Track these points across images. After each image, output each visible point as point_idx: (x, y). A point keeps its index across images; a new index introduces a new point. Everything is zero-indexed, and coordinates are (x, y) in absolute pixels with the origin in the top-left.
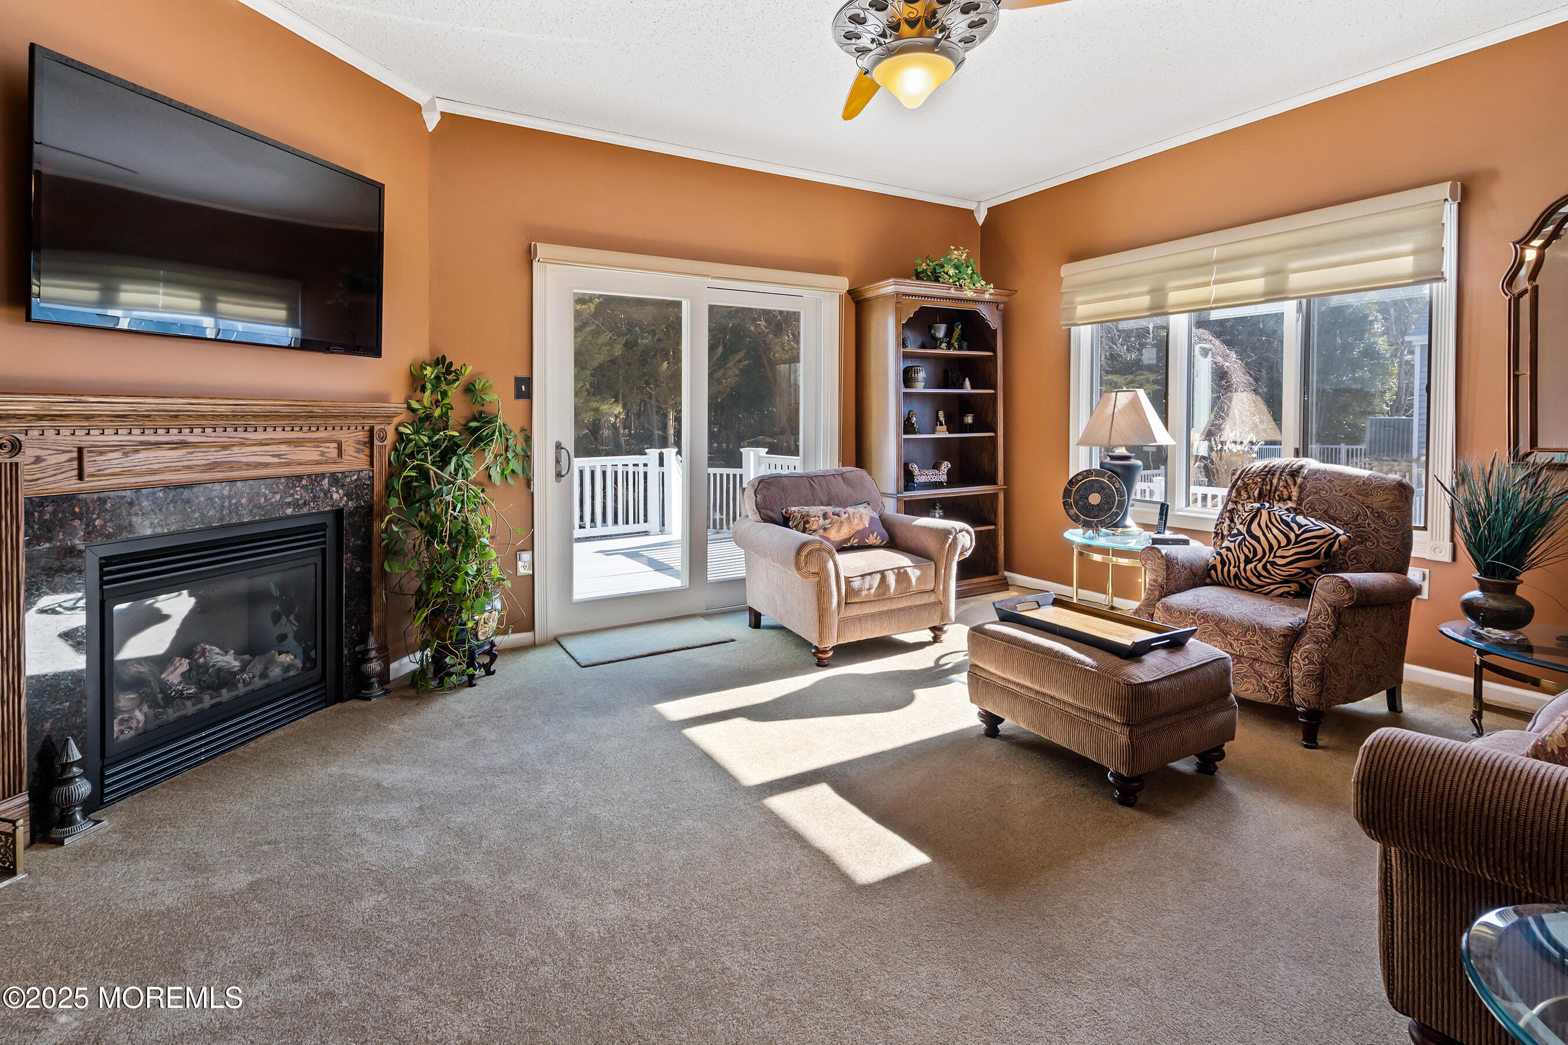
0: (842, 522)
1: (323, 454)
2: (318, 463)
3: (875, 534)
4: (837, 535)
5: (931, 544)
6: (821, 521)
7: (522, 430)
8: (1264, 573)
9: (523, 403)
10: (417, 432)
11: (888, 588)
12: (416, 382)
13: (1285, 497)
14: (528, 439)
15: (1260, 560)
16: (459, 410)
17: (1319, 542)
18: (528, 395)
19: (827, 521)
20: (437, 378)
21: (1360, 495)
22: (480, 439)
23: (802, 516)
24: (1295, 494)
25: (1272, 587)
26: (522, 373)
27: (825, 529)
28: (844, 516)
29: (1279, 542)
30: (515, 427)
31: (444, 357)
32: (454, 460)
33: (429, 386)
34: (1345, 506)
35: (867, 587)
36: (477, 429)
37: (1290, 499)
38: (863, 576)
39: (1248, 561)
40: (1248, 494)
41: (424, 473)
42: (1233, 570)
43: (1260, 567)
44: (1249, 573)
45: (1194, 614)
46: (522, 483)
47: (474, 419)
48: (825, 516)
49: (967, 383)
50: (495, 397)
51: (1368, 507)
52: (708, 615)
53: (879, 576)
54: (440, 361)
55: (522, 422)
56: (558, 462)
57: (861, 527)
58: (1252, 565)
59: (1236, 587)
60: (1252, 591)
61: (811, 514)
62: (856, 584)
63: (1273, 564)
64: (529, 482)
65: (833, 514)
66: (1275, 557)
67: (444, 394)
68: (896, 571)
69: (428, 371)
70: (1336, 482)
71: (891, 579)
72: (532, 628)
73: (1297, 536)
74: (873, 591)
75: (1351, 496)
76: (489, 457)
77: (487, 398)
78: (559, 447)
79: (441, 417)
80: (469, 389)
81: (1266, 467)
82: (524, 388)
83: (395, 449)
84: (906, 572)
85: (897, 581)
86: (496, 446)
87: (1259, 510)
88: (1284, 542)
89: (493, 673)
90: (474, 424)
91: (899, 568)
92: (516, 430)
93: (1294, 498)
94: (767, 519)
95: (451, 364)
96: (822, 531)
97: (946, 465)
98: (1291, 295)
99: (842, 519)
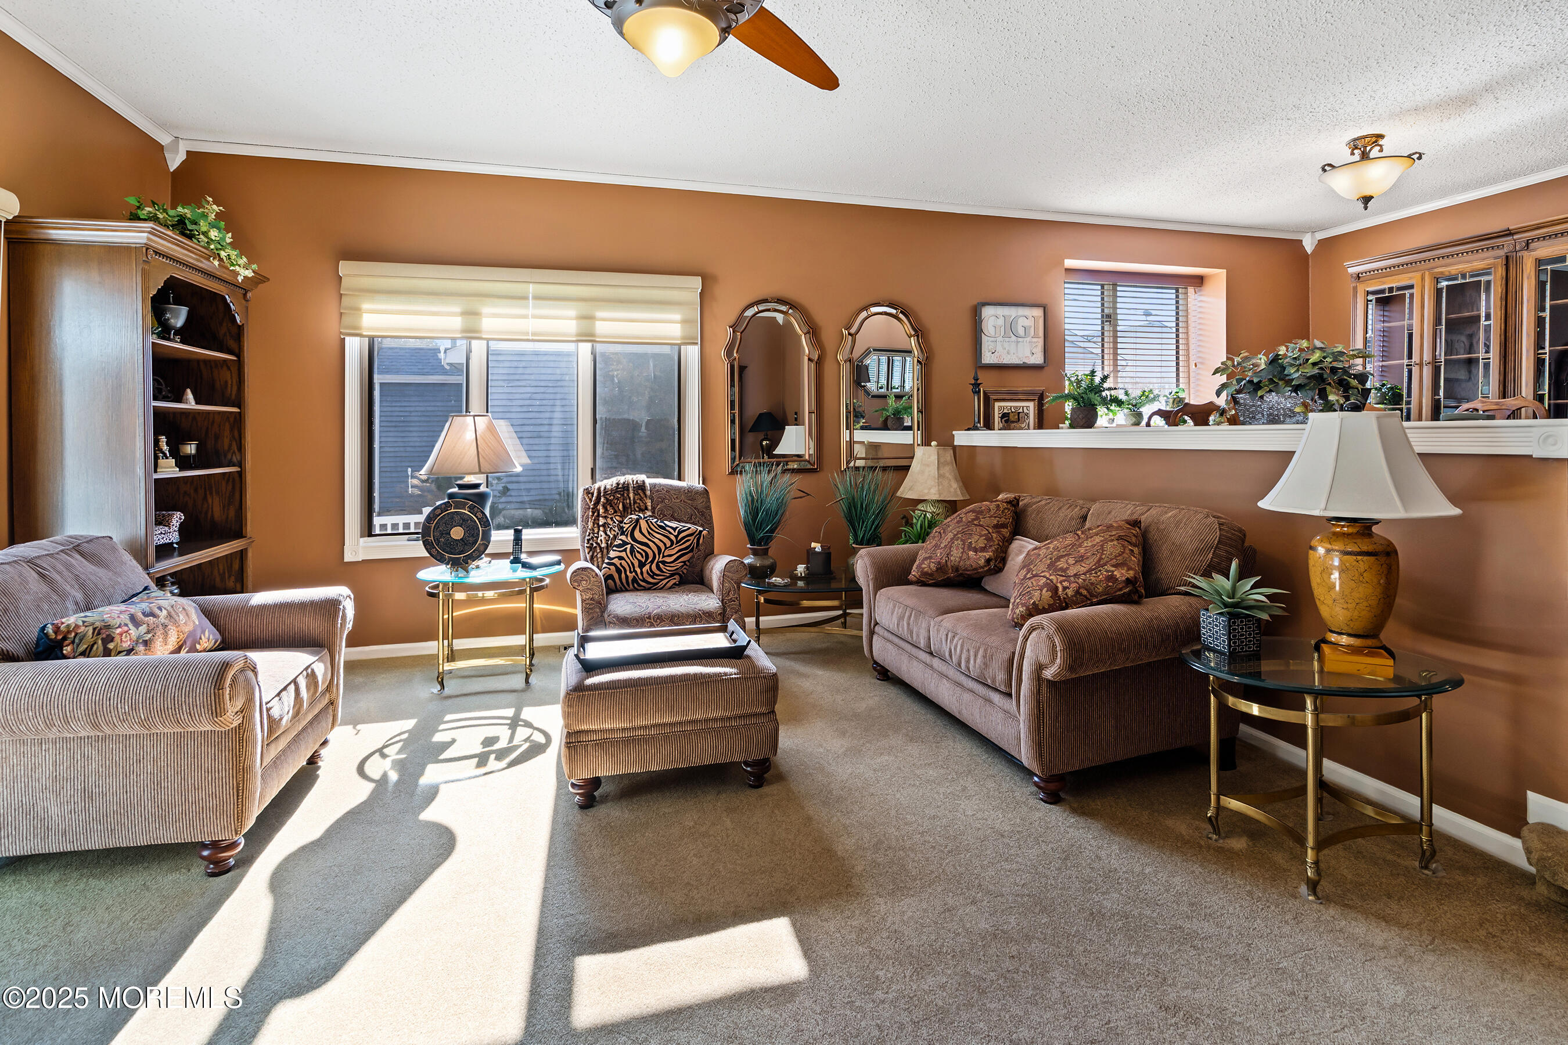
0: (160, 627)
3: (207, 633)
6: (134, 632)
8: (658, 572)
11: (302, 700)
13: (643, 508)
15: (652, 562)
17: (692, 538)
19: (143, 629)
21: (689, 500)
23: (98, 632)
24: (649, 504)
25: (664, 582)
27: (144, 644)
28: (157, 616)
29: (665, 544)
34: (683, 510)
35: (286, 709)
37: (646, 509)
38: (278, 694)
39: (642, 565)
40: (614, 509)
42: (631, 576)
43: (654, 566)
44: (645, 575)
45: (649, 618)
48: (134, 623)
49: (189, 395)
51: (695, 508)
53: (292, 687)
57: (191, 627)
58: (647, 567)
59: (635, 590)
60: (649, 589)
61: (112, 622)
62: (275, 708)
63: (664, 563)
65: (142, 616)
66: (664, 557)
68: (304, 674)
70: (672, 492)
71: (303, 686)
73: (676, 537)
74: (291, 708)
75: (684, 502)
81: (618, 484)
84: (312, 673)
85: (308, 687)
87: (637, 521)
88: (668, 544)
91: (305, 670)
93: (650, 508)
96: (140, 648)
97: (177, 518)
98: (598, 339)
99: (162, 620)
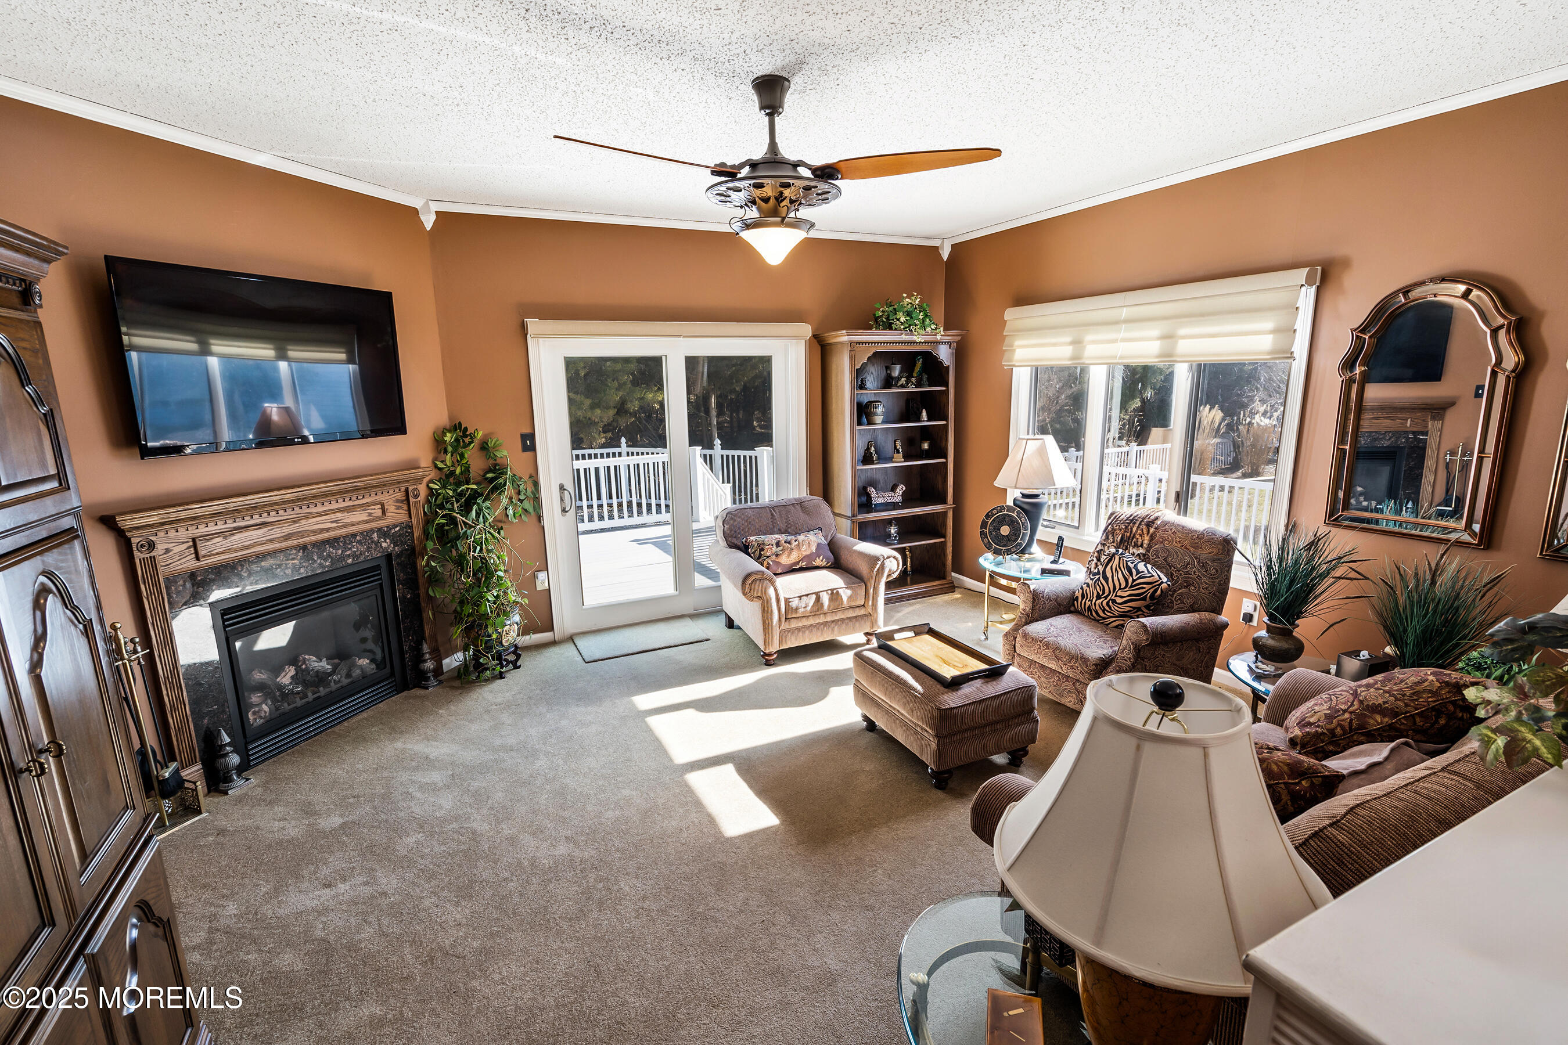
0: (792, 549)
1: (370, 514)
2: (367, 522)
3: (821, 558)
4: (786, 560)
5: (863, 568)
6: (774, 549)
7: (531, 477)
8: (1107, 608)
9: (529, 454)
10: (444, 487)
11: (822, 605)
12: (439, 445)
13: (1139, 544)
14: (536, 484)
15: (1106, 597)
16: (476, 462)
17: (1147, 587)
18: (532, 448)
19: (780, 548)
20: (457, 440)
21: (1192, 547)
22: (495, 489)
23: (759, 545)
24: (1146, 539)
25: (1112, 620)
26: (526, 430)
27: (777, 555)
28: (794, 544)
29: (1120, 585)
30: (524, 473)
31: (460, 424)
32: (475, 507)
33: (450, 449)
34: (1180, 555)
35: (803, 605)
36: (492, 480)
37: (1142, 546)
38: (800, 597)
39: (1099, 597)
40: (1114, 539)
41: (453, 521)
42: (1088, 603)
43: (1104, 603)
44: (1097, 607)
46: (534, 519)
47: (490, 471)
48: (778, 544)
49: (925, 416)
50: (505, 453)
51: (1196, 558)
52: (694, 616)
53: (814, 597)
54: (456, 427)
55: (531, 471)
56: (562, 500)
57: (808, 553)
58: (1100, 601)
59: (1088, 617)
61: (766, 542)
62: (794, 604)
63: (1114, 601)
64: (539, 518)
65: (785, 542)
66: (1116, 596)
67: (462, 456)
68: (830, 592)
69: (448, 438)
70: (1178, 534)
71: (825, 599)
72: (551, 628)
73: (1134, 581)
74: (809, 609)
75: (1186, 548)
76: (505, 501)
77: (498, 454)
78: (562, 488)
79: (462, 473)
80: (484, 447)
81: (1131, 515)
82: (528, 443)
83: (428, 502)
84: (838, 593)
85: (830, 600)
86: (509, 489)
87: (1114, 555)
88: (1123, 585)
89: (519, 667)
90: (490, 475)
91: (832, 590)
92: (526, 478)
93: (1145, 545)
94: (732, 546)
95: (466, 429)
96: (774, 557)
97: (901, 488)
98: (1178, 359)
99: (793, 546)
